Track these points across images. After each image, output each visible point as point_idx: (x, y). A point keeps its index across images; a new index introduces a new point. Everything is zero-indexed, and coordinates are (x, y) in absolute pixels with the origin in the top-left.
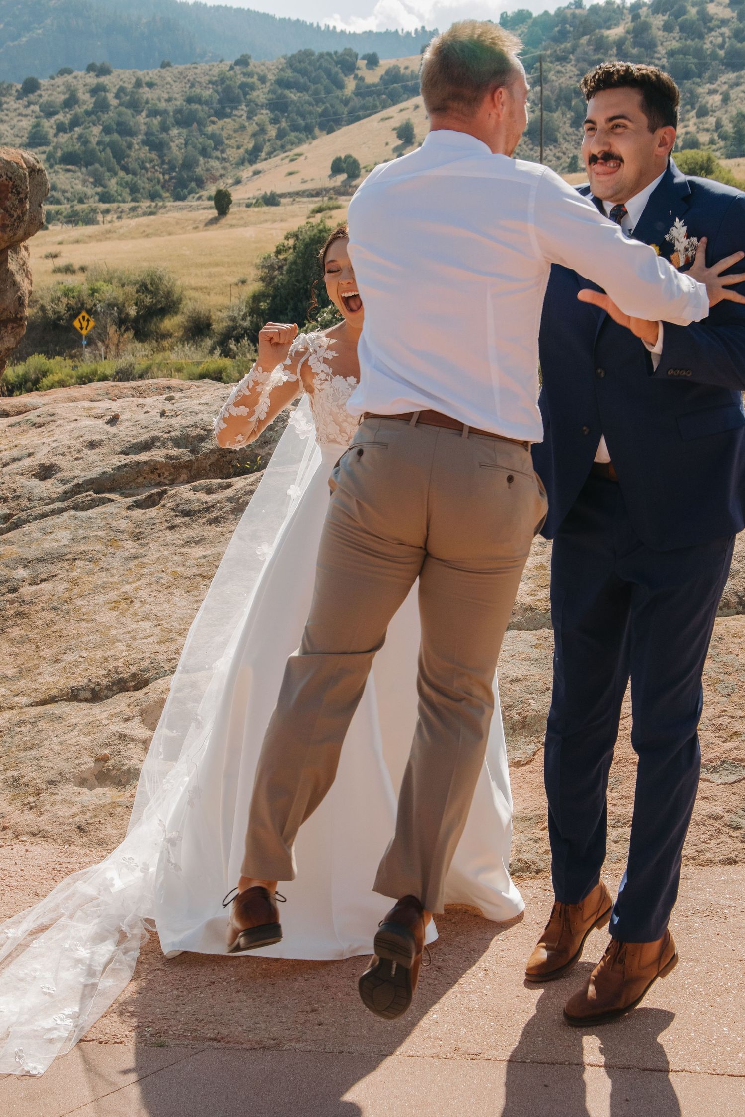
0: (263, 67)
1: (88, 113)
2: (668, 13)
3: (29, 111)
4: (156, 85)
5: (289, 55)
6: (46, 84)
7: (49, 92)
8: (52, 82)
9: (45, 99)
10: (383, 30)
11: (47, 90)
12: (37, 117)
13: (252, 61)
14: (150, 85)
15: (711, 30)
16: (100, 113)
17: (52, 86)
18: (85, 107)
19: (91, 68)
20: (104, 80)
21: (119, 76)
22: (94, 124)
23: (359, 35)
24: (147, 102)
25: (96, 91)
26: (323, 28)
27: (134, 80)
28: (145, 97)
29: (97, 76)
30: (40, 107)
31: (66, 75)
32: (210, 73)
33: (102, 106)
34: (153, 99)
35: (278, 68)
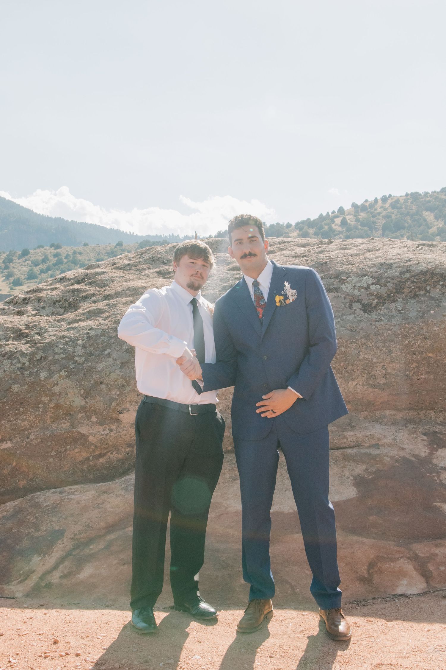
0: (129, 247)
1: (54, 265)
2: (315, 228)
3: (26, 264)
4: (82, 253)
5: (139, 242)
6: (32, 252)
7: (34, 256)
8: (35, 251)
9: (33, 258)
10: (155, 235)
11: (33, 254)
12: (30, 266)
13: (124, 244)
14: (80, 253)
15: (335, 235)
16: (59, 265)
17: (35, 253)
18: (52, 262)
19: (52, 245)
20: (59, 250)
21: (65, 249)
22: (57, 270)
23: (144, 236)
24: (80, 261)
25: (56, 255)
26: (128, 233)
27: (73, 251)
28: (79, 258)
29: (55, 249)
30: (31, 262)
31: (41, 248)
32: (106, 249)
33: (60, 262)
34: (82, 260)
35: (135, 248)
